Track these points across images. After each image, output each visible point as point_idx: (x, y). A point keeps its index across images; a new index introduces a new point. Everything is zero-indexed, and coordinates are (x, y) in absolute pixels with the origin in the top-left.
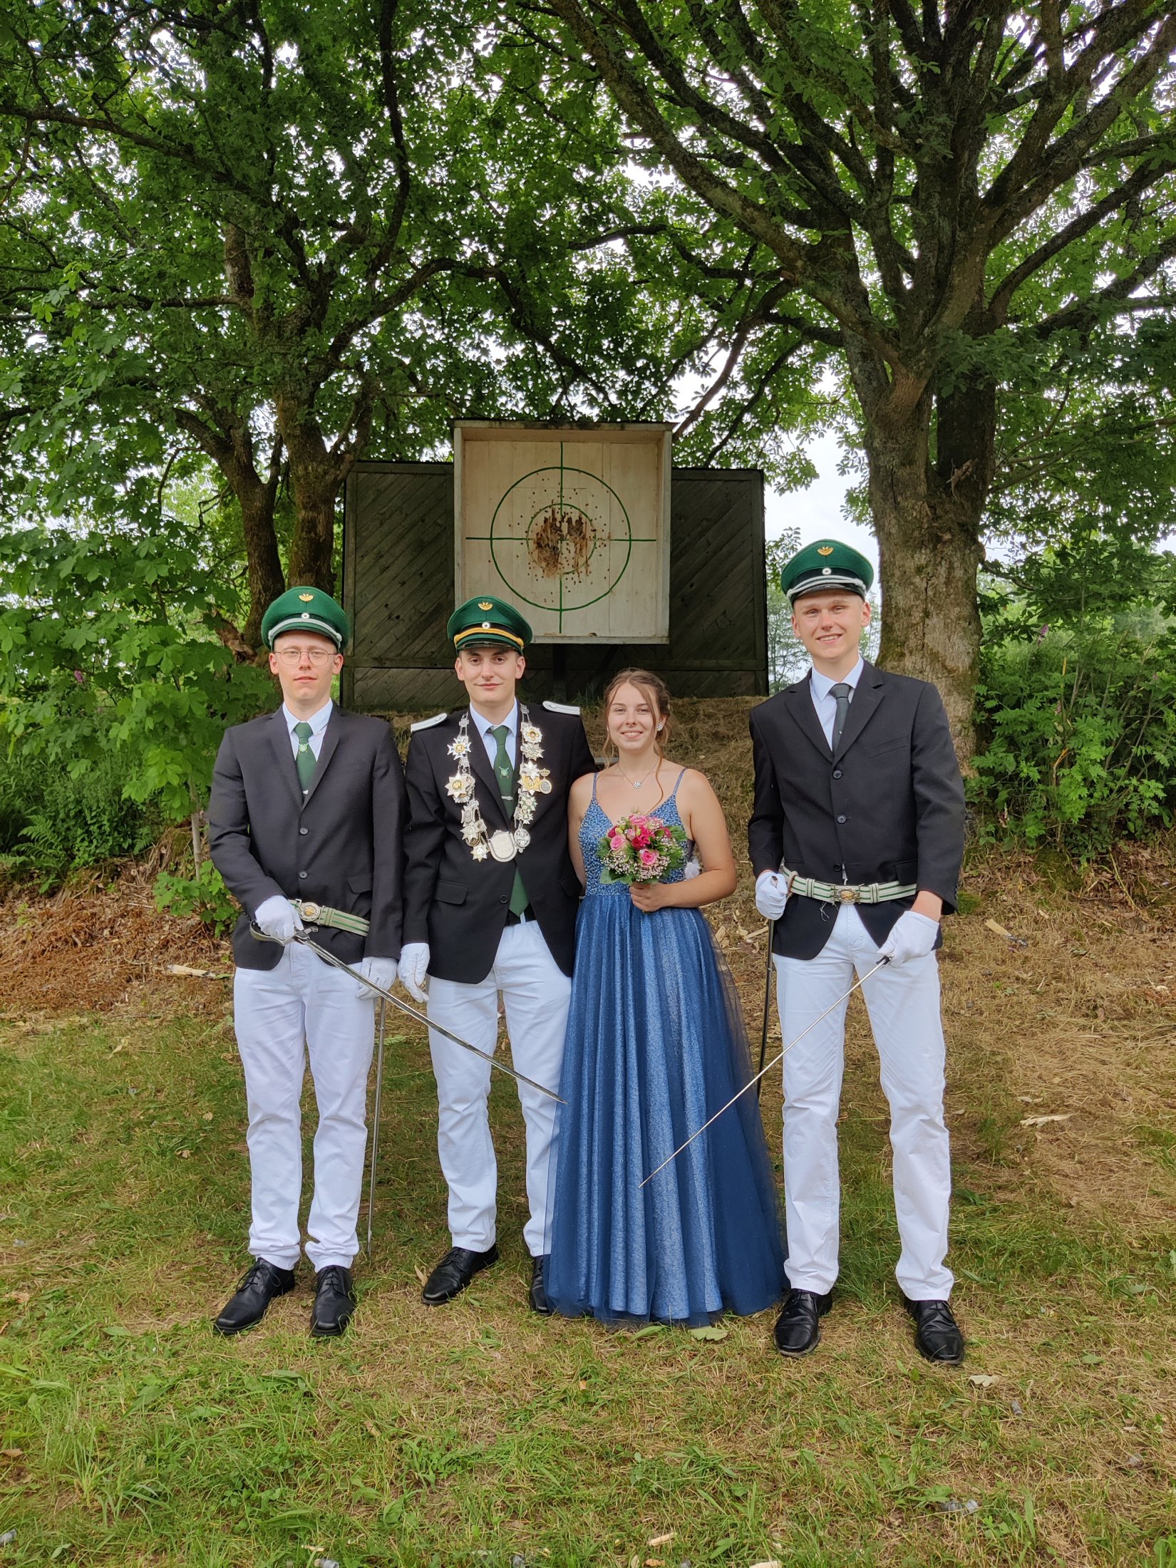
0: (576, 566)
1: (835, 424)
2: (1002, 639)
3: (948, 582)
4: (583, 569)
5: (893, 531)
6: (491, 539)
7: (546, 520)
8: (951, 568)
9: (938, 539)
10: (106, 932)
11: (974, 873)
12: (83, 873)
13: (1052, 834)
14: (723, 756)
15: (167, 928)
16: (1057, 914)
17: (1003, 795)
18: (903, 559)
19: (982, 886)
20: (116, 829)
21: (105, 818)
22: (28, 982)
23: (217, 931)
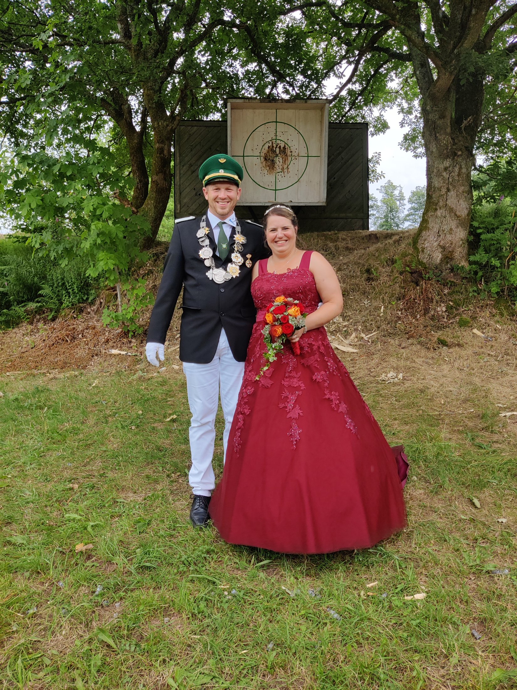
0: (283, 169)
1: (397, 103)
2: (482, 202)
3: (459, 175)
4: (286, 170)
5: (434, 150)
6: (244, 156)
7: (269, 147)
8: (461, 168)
9: (455, 154)
10: (80, 336)
11: (467, 309)
12: (67, 311)
13: (503, 291)
14: (351, 257)
15: (107, 334)
16: (505, 326)
17: (480, 274)
18: (438, 163)
19: (470, 315)
20: (80, 291)
21: (75, 286)
22: (48, 357)
23: (130, 335)
